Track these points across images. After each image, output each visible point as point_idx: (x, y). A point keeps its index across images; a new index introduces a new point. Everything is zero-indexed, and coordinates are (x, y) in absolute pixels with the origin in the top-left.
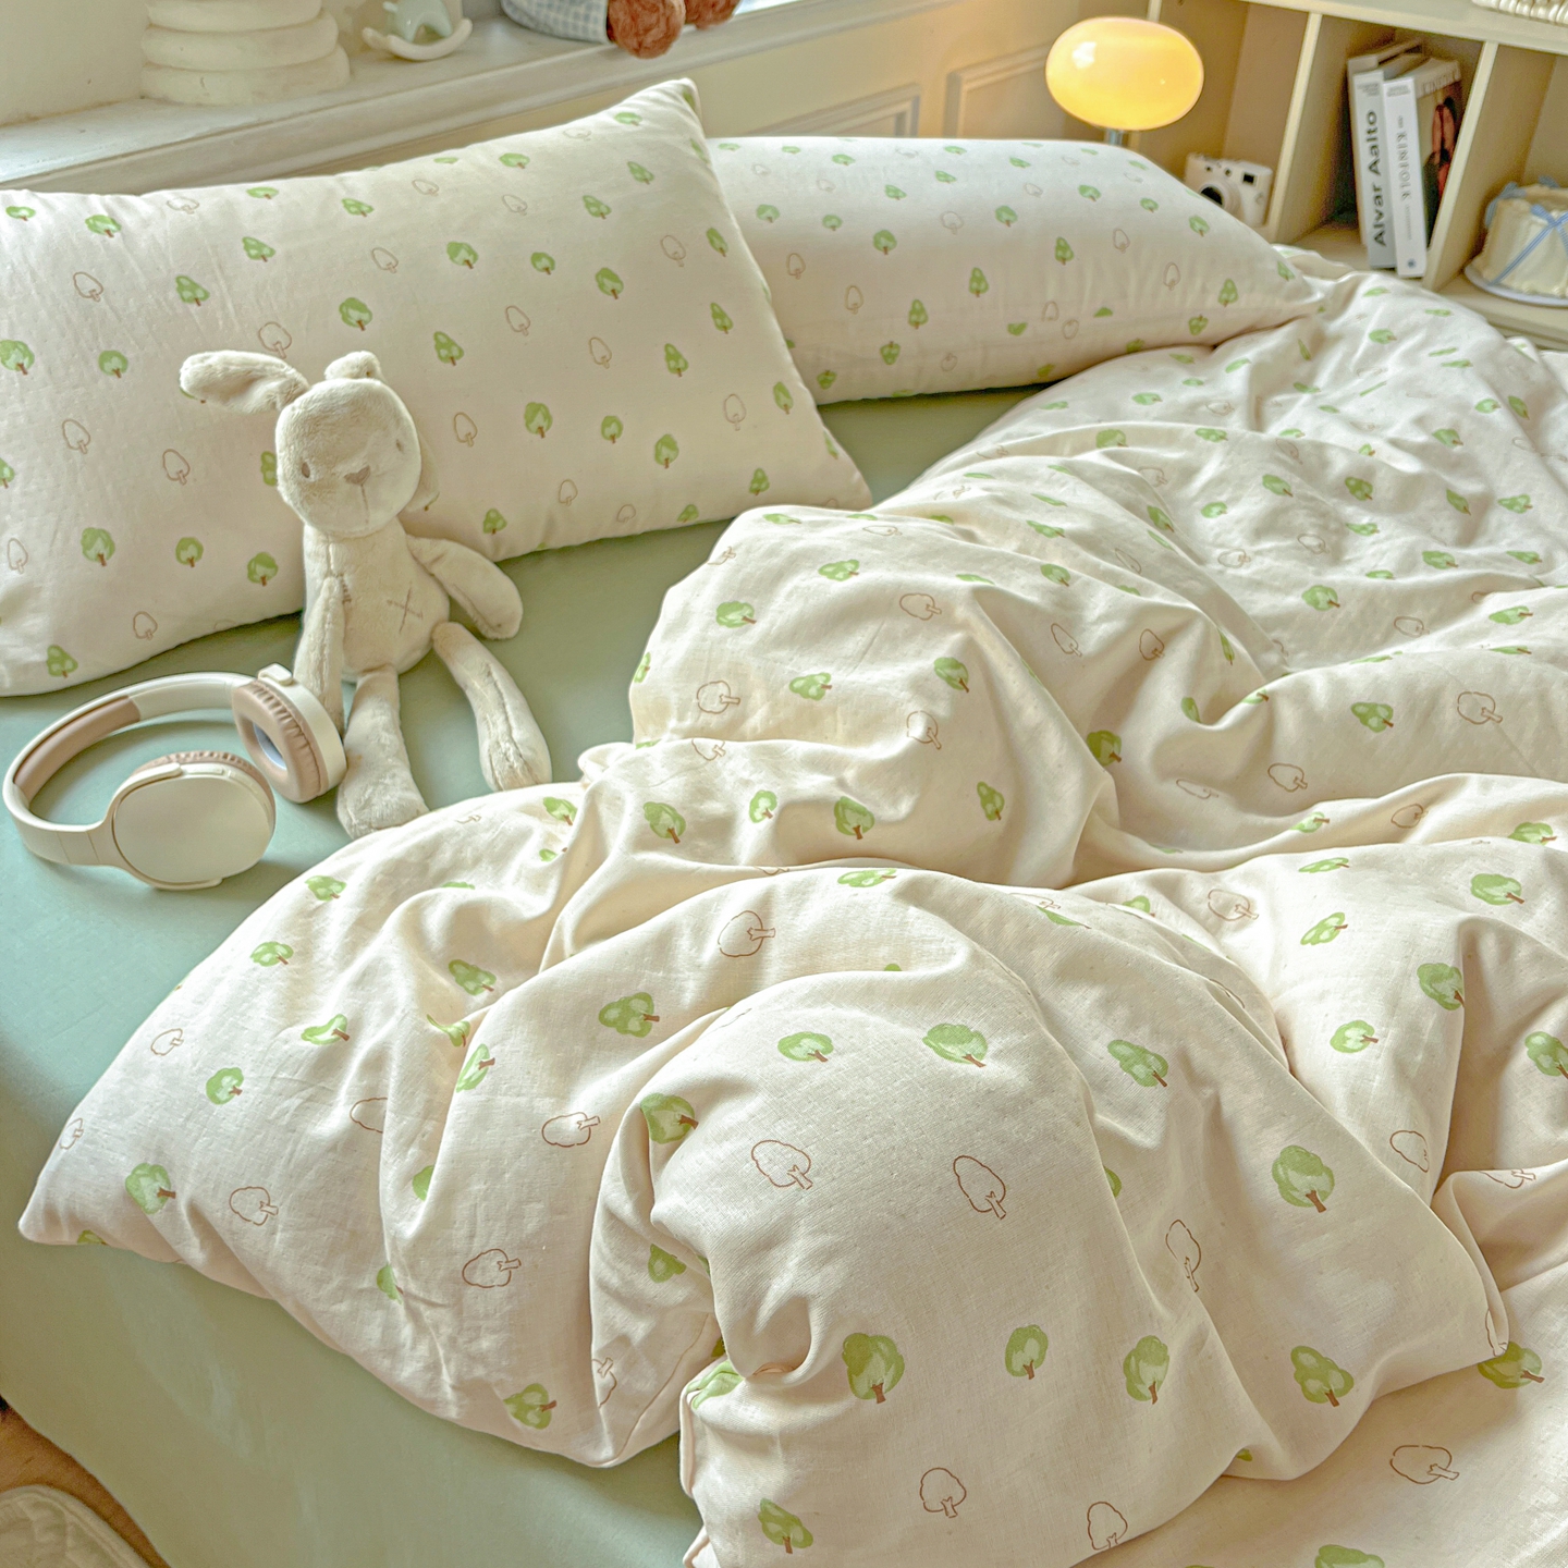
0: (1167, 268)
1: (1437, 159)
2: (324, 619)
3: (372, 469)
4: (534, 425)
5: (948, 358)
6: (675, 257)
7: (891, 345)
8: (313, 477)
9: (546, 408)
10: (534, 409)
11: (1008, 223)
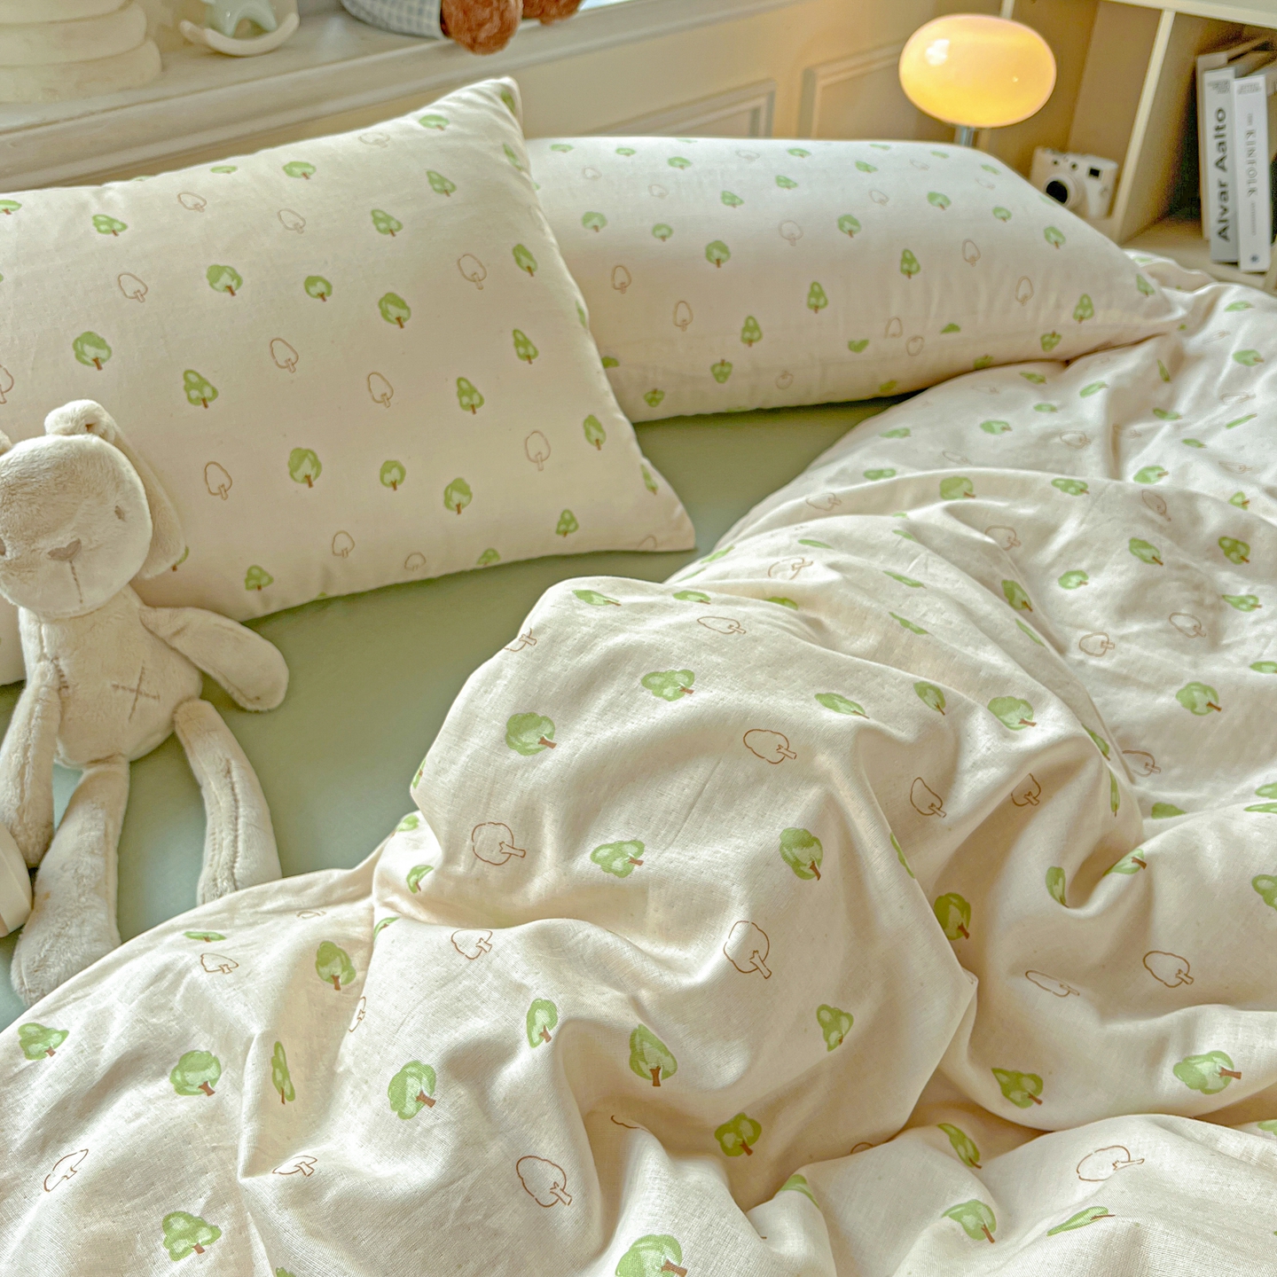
0: (1020, 282)
3: (84, 543)
4: (300, 474)
5: (783, 376)
6: (474, 279)
7: (723, 363)
8: (9, 554)
9: (314, 454)
10: (300, 455)
11: (851, 233)
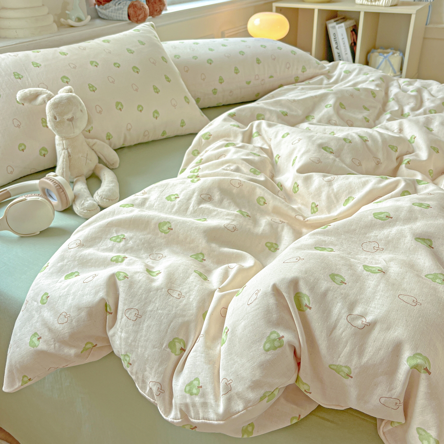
0: (287, 64)
1: (353, 44)
2: (63, 161)
3: (74, 117)
4: (118, 108)
5: (231, 92)
6: (153, 63)
7: (215, 89)
8: (58, 120)
9: (121, 103)
10: (118, 103)
11: (243, 55)
